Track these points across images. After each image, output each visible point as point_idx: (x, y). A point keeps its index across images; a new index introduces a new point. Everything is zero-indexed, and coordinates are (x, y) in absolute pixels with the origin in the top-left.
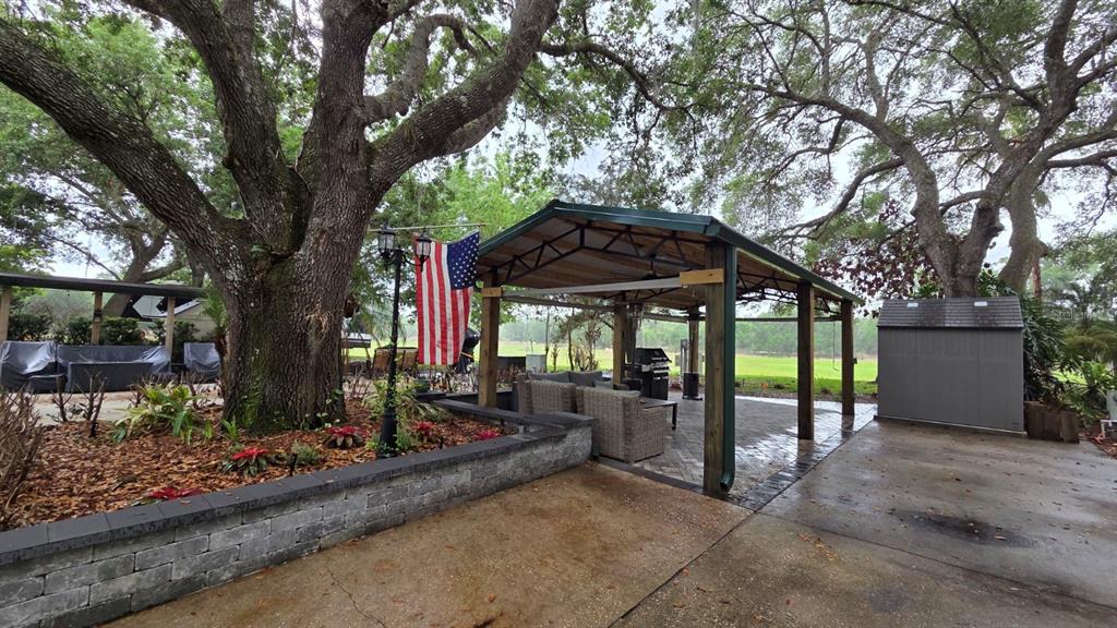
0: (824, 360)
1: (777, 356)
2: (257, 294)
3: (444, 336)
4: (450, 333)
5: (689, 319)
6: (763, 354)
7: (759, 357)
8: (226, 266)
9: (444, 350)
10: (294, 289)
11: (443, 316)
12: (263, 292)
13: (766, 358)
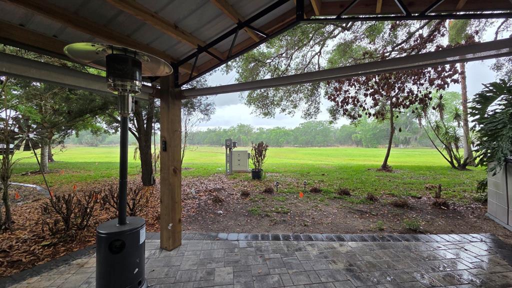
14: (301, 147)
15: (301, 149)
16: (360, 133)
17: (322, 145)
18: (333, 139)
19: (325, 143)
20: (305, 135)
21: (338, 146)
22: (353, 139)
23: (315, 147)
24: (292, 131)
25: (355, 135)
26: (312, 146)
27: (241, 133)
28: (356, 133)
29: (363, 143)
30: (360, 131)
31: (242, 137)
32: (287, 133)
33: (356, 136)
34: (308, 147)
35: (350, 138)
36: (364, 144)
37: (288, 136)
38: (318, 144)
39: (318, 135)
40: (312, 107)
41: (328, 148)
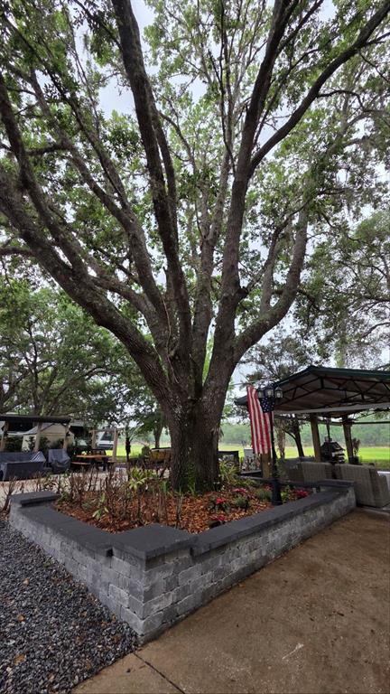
2: (190, 420)
3: (262, 438)
4: (264, 436)
8: (175, 406)
9: (263, 446)
10: (206, 416)
11: (261, 427)
12: (192, 418)
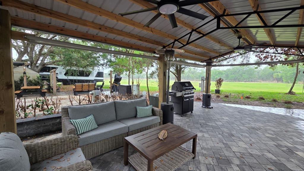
0: (248, 82)
1: (232, 82)
5: (206, 65)
6: (227, 81)
7: (226, 82)
13: (228, 82)
14: (230, 81)
15: (230, 82)
16: (281, 72)
17: (247, 80)
18: (257, 76)
19: (250, 79)
20: (234, 73)
21: (260, 82)
22: (275, 77)
23: (242, 81)
24: (225, 71)
25: (276, 74)
26: (239, 81)
27: (190, 72)
28: (277, 72)
29: (284, 79)
30: (281, 71)
31: (191, 75)
32: (221, 73)
33: (278, 75)
34: (236, 82)
35: (272, 76)
36: (284, 81)
37: (221, 75)
38: (244, 80)
39: (244, 74)
40: (245, 60)
41: (252, 83)
